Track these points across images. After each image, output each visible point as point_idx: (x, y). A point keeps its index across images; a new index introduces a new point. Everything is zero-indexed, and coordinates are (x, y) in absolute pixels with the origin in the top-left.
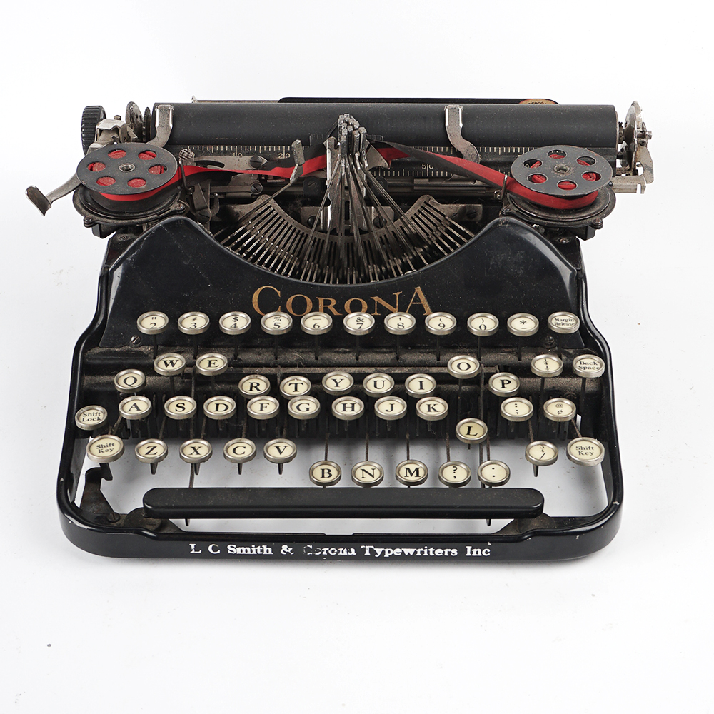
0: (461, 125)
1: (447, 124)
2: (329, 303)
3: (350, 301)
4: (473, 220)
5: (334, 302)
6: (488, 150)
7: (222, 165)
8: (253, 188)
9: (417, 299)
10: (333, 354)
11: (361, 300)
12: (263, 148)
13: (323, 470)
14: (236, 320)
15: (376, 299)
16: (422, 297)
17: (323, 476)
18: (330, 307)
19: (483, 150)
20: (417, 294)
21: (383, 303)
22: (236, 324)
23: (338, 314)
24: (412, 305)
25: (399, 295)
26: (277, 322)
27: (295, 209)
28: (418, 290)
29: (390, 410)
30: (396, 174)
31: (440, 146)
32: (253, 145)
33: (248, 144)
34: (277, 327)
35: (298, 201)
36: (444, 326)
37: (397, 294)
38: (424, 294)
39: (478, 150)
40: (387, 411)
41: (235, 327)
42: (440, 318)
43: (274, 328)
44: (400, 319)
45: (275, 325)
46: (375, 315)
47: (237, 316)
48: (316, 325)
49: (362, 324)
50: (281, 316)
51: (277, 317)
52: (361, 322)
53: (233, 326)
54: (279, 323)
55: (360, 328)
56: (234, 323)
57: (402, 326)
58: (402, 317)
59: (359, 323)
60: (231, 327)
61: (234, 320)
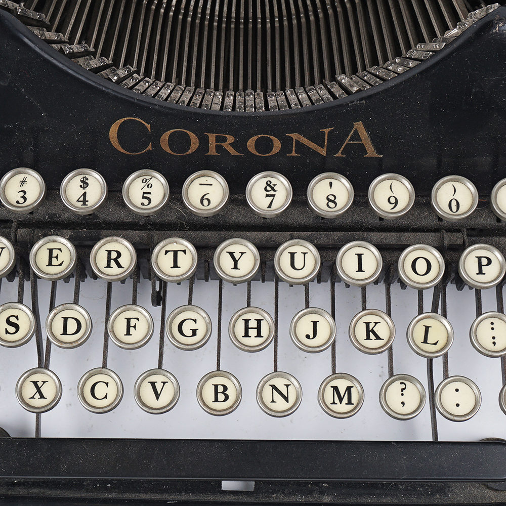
2: (225, 140)
3: (255, 138)
5: (231, 139)
9: (356, 136)
11: (272, 137)
13: (216, 386)
14: (85, 184)
15: (295, 136)
16: (364, 134)
17: (216, 400)
18: (225, 145)
20: (356, 131)
21: (304, 141)
22: (85, 194)
23: (238, 154)
24: (348, 144)
25: (330, 132)
26: (146, 190)
28: (359, 126)
29: (311, 336)
34: (146, 202)
36: (396, 203)
37: (327, 131)
38: (367, 131)
40: (308, 337)
41: (85, 202)
42: (390, 182)
43: (143, 204)
44: (331, 184)
45: (144, 197)
46: (291, 156)
47: (87, 176)
48: (205, 198)
49: (274, 196)
50: (153, 177)
51: (146, 180)
52: (272, 193)
53: (82, 199)
54: (150, 193)
55: (270, 206)
56: (83, 191)
57: (333, 202)
58: (333, 181)
59: (268, 193)
60: (78, 201)
61: (82, 184)
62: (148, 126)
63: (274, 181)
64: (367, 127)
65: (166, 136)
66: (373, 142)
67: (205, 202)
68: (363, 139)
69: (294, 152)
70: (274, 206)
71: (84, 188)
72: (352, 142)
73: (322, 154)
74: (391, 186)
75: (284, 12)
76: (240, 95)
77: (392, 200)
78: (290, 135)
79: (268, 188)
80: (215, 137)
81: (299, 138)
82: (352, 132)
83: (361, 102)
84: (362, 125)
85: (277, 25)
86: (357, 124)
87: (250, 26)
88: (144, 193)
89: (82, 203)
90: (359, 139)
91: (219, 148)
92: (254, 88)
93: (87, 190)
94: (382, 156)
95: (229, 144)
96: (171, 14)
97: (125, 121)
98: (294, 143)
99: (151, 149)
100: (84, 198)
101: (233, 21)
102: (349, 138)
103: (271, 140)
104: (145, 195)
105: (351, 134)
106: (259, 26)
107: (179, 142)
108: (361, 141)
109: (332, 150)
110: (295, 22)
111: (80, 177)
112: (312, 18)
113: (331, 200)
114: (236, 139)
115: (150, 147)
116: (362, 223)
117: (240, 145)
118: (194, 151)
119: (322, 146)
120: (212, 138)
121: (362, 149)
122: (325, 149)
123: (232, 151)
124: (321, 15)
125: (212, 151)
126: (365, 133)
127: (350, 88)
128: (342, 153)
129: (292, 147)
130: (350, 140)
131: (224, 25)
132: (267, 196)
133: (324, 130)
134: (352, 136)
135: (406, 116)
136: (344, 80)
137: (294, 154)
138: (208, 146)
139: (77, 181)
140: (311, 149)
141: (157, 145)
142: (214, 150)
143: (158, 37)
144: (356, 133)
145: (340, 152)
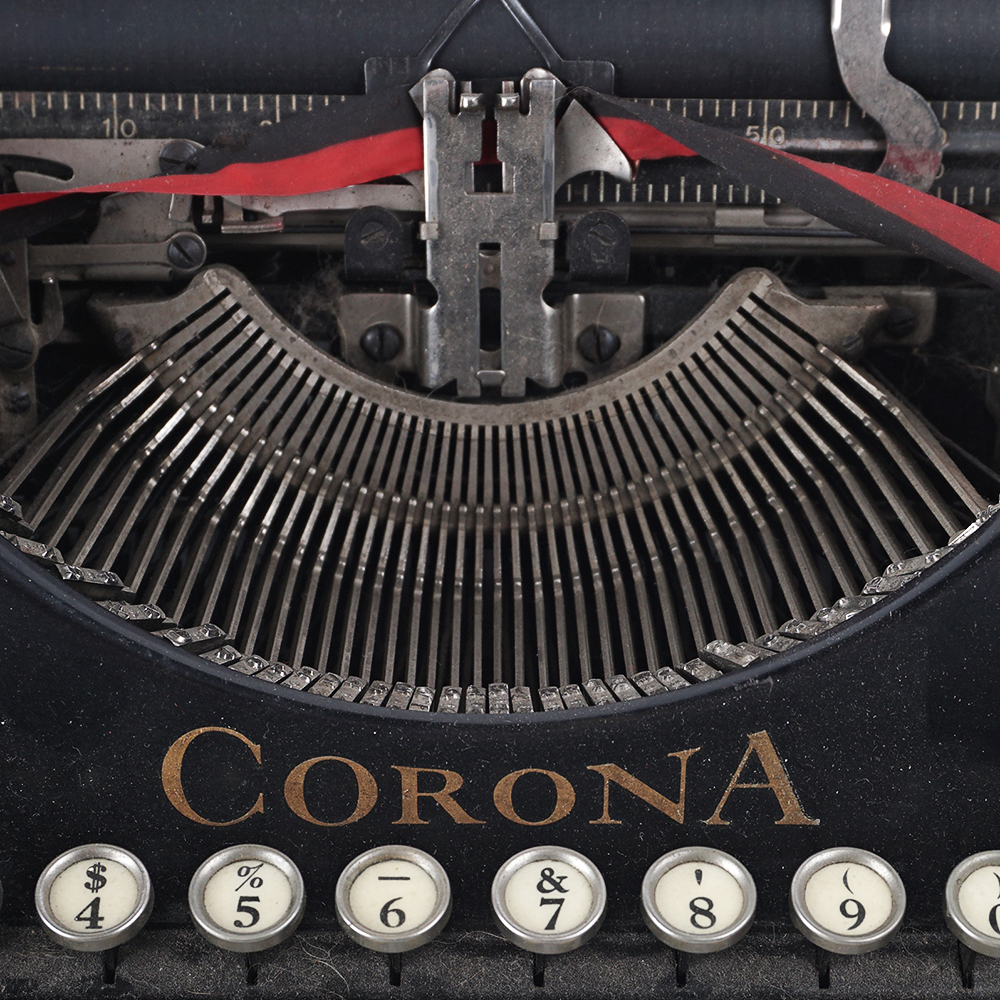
0: (886, 28)
1: (836, 24)
2: (439, 783)
3: (513, 777)
4: (905, 341)
5: (454, 781)
6: (969, 112)
7: (64, 172)
8: (174, 250)
9: (755, 770)
10: (454, 959)
11: (553, 775)
12: (204, 104)
14: (97, 879)
15: (607, 771)
16: (773, 764)
18: (443, 798)
19: (953, 113)
20: (754, 756)
21: (632, 783)
22: (95, 904)
23: (471, 820)
24: (736, 792)
25: (691, 760)
26: (248, 891)
27: (321, 305)
28: (761, 742)
30: (658, 195)
31: (808, 96)
32: (172, 90)
33: (155, 89)
34: (246, 918)
35: (330, 277)
36: (862, 914)
37: (684, 755)
38: (781, 756)
39: (938, 111)
41: (95, 919)
42: (842, 868)
43: (238, 924)
44: (699, 875)
45: (241, 909)
46: (601, 825)
47: (103, 863)
48: (391, 907)
49: (560, 902)
50: (264, 862)
51: (249, 869)
52: (556, 895)
53: (88, 914)
54: (256, 899)
55: (551, 925)
56: (91, 896)
57: (707, 913)
58: (704, 868)
59: (547, 896)
60: (79, 918)
61: (90, 881)
62: (256, 749)
63: (559, 870)
64: (781, 746)
65: (298, 775)
66: (797, 785)
67: (393, 918)
68: (771, 776)
69: (606, 814)
70: (560, 926)
71: (95, 889)
72: (745, 786)
73: (674, 817)
74: (845, 878)
75: (574, 565)
76: (476, 692)
77: (852, 909)
78: (595, 768)
79: (547, 885)
80: (415, 777)
81: (618, 776)
82: (745, 758)
83: (765, 681)
84: (768, 741)
85: (559, 593)
86: (757, 738)
87: (498, 596)
88: (243, 899)
89: (88, 923)
90: (763, 778)
91: (427, 807)
92: (509, 680)
93: (101, 893)
94: (818, 821)
95: (450, 794)
96: (318, 569)
97: (201, 735)
98: (606, 789)
99: (261, 810)
100: (95, 912)
101: (458, 586)
102: (738, 773)
103: (551, 784)
104: (244, 904)
105: (743, 763)
106: (518, 596)
107: (331, 791)
108: (768, 782)
109: (698, 807)
110: (599, 585)
111: (88, 865)
112: (638, 576)
113: (702, 910)
114: (466, 781)
115: (259, 806)
116: (778, 995)
117: (475, 797)
118: (365, 813)
119: (675, 798)
120: (409, 777)
121: (769, 803)
122: (682, 804)
123: (458, 813)
124: (658, 569)
125: (410, 815)
126: (777, 762)
127: (735, 661)
128: (723, 816)
129: (603, 801)
130: (740, 781)
131: (437, 596)
132: (544, 902)
133: (677, 754)
134: (744, 769)
135: (871, 715)
136: (722, 648)
137: (606, 819)
138: (401, 801)
139: (80, 873)
140: (649, 805)
141: (276, 799)
142: (415, 812)
143: (286, 606)
144: (755, 761)
145: (718, 811)
